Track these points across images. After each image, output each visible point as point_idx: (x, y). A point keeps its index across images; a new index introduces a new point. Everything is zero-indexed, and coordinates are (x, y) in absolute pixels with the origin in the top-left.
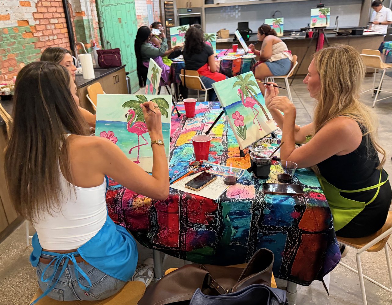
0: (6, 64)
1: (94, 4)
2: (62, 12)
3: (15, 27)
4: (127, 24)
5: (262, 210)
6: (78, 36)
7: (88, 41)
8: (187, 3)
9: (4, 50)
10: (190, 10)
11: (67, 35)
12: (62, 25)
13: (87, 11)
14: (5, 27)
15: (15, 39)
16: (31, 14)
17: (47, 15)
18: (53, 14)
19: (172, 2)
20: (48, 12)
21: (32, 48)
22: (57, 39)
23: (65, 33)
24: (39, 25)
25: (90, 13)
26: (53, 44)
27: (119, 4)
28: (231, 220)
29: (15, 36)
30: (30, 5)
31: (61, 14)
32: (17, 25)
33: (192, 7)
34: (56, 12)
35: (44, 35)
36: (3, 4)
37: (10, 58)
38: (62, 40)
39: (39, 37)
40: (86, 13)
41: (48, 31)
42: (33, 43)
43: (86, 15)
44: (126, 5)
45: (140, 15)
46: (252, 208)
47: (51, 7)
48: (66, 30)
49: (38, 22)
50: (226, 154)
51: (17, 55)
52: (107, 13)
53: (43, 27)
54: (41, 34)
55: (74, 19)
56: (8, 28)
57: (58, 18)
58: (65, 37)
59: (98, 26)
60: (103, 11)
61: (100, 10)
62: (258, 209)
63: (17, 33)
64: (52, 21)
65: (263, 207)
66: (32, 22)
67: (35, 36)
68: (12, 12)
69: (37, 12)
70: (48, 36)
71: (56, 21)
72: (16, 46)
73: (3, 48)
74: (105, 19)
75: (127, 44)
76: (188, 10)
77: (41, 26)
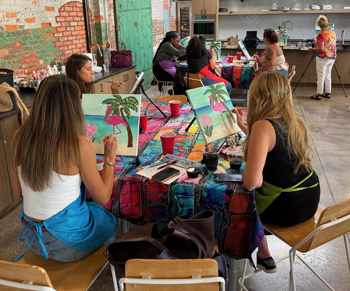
0: (28, 60)
1: (112, 10)
2: (83, 16)
3: (39, 28)
4: (142, 28)
5: (201, 193)
6: (95, 38)
7: (104, 42)
8: (202, 10)
9: (27, 48)
10: (204, 17)
11: (84, 36)
12: (81, 27)
13: (105, 15)
14: (30, 28)
15: (37, 39)
16: (54, 18)
17: (68, 19)
18: (74, 17)
19: (188, 8)
20: (69, 16)
21: (52, 47)
22: (76, 39)
23: (83, 34)
24: (61, 27)
25: (107, 18)
26: (71, 44)
27: (137, 9)
28: (178, 199)
29: (38, 36)
30: (54, 10)
31: (81, 18)
32: (41, 27)
33: (206, 14)
34: (77, 16)
35: (64, 36)
36: (31, 9)
37: (31, 54)
38: (79, 41)
39: (59, 37)
40: (104, 17)
41: (68, 32)
42: (53, 42)
43: (104, 19)
44: (143, 11)
45: (156, 20)
46: (194, 190)
47: (73, 11)
48: (84, 32)
49: (59, 25)
50: (191, 149)
51: (38, 52)
52: (124, 17)
53: (63, 29)
54: (61, 35)
55: (92, 23)
56: (32, 30)
57: (77, 21)
58: (83, 38)
59: (114, 29)
60: (121, 16)
61: (118, 15)
62: (198, 192)
63: (40, 34)
64: (73, 24)
65: (202, 191)
66: (54, 25)
67: (55, 36)
68: (38, 16)
69: (60, 16)
70: (68, 36)
71: (76, 24)
72: (38, 44)
73: (26, 46)
74: (122, 23)
75: (141, 45)
76: (202, 17)
77: (62, 28)
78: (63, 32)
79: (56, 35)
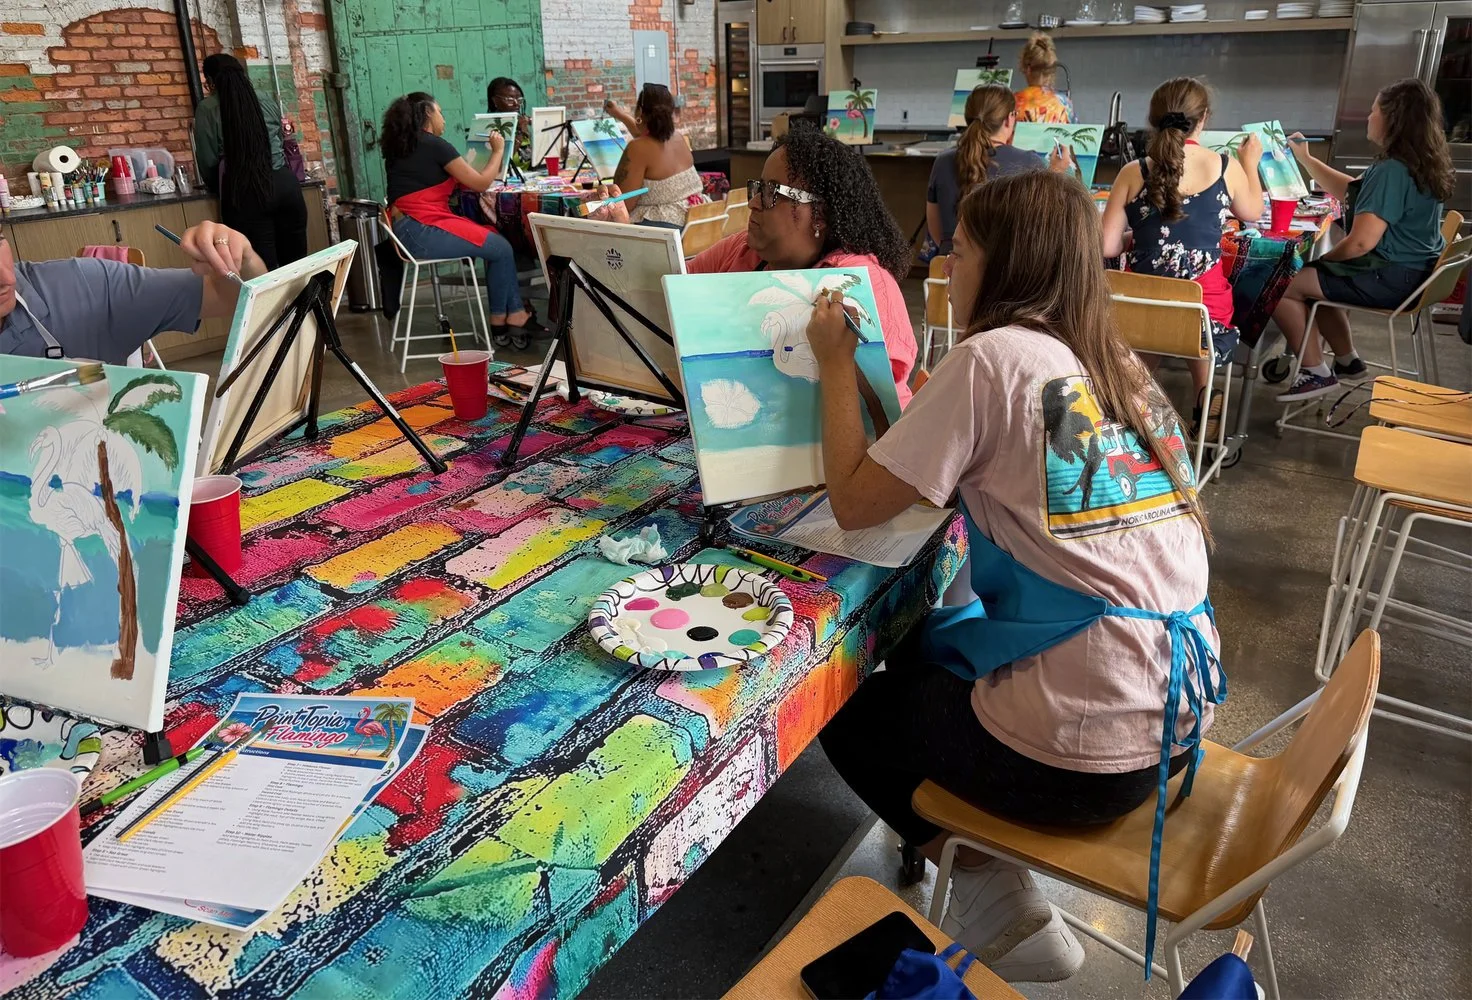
2: (175, 48)
8: (785, 28)
10: (792, 51)
11: (182, 101)
13: (269, 45)
16: (44, 51)
17: (105, 54)
18: (134, 50)
19: (747, 24)
20: (112, 47)
22: (142, 107)
23: (176, 96)
24: (72, 74)
25: (282, 52)
26: (122, 119)
27: (450, 29)
30: (42, 31)
31: (165, 53)
33: (796, 41)
34: (148, 47)
35: (85, 98)
38: (161, 112)
39: (63, 101)
40: (261, 50)
41: (105, 89)
42: (39, 113)
43: (261, 56)
44: (488, 32)
45: (586, 61)
47: (128, 35)
48: (178, 90)
49: (64, 69)
52: (377, 51)
53: (84, 80)
54: (73, 95)
57: (151, 61)
58: (176, 106)
59: (319, 83)
60: (359, 47)
64: (127, 67)
66: (42, 69)
70: (104, 99)
71: (142, 67)
76: (787, 52)
77: (77, 77)
78: (82, 87)
79: (48, 96)
